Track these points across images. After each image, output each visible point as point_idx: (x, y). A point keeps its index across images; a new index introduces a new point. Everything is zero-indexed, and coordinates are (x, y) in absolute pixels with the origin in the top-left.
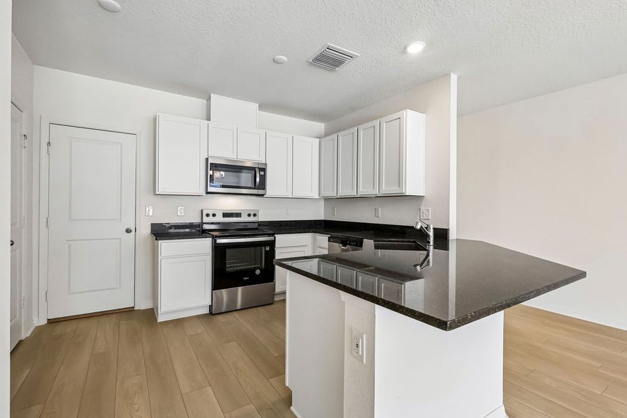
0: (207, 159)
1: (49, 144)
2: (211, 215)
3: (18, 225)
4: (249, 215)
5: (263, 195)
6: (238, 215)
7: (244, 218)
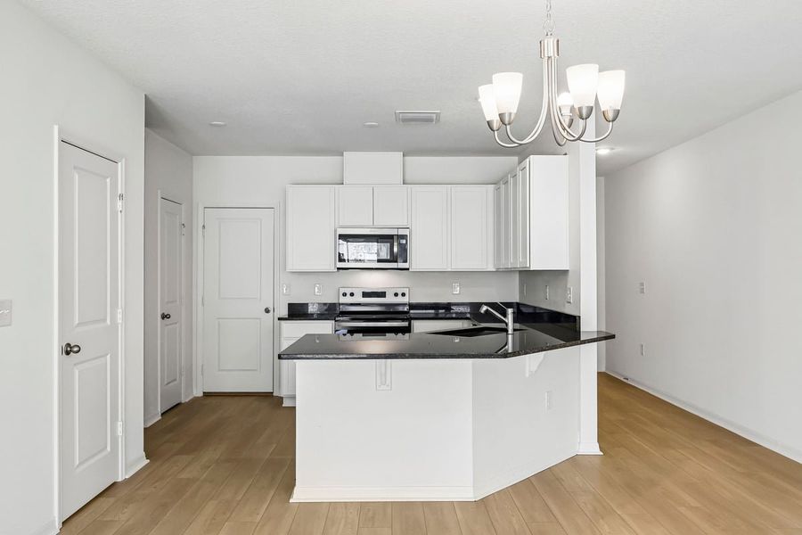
0: (335, 231)
1: (204, 226)
2: (348, 295)
3: (178, 303)
4: (396, 295)
5: (408, 269)
6: (383, 295)
7: (389, 299)
